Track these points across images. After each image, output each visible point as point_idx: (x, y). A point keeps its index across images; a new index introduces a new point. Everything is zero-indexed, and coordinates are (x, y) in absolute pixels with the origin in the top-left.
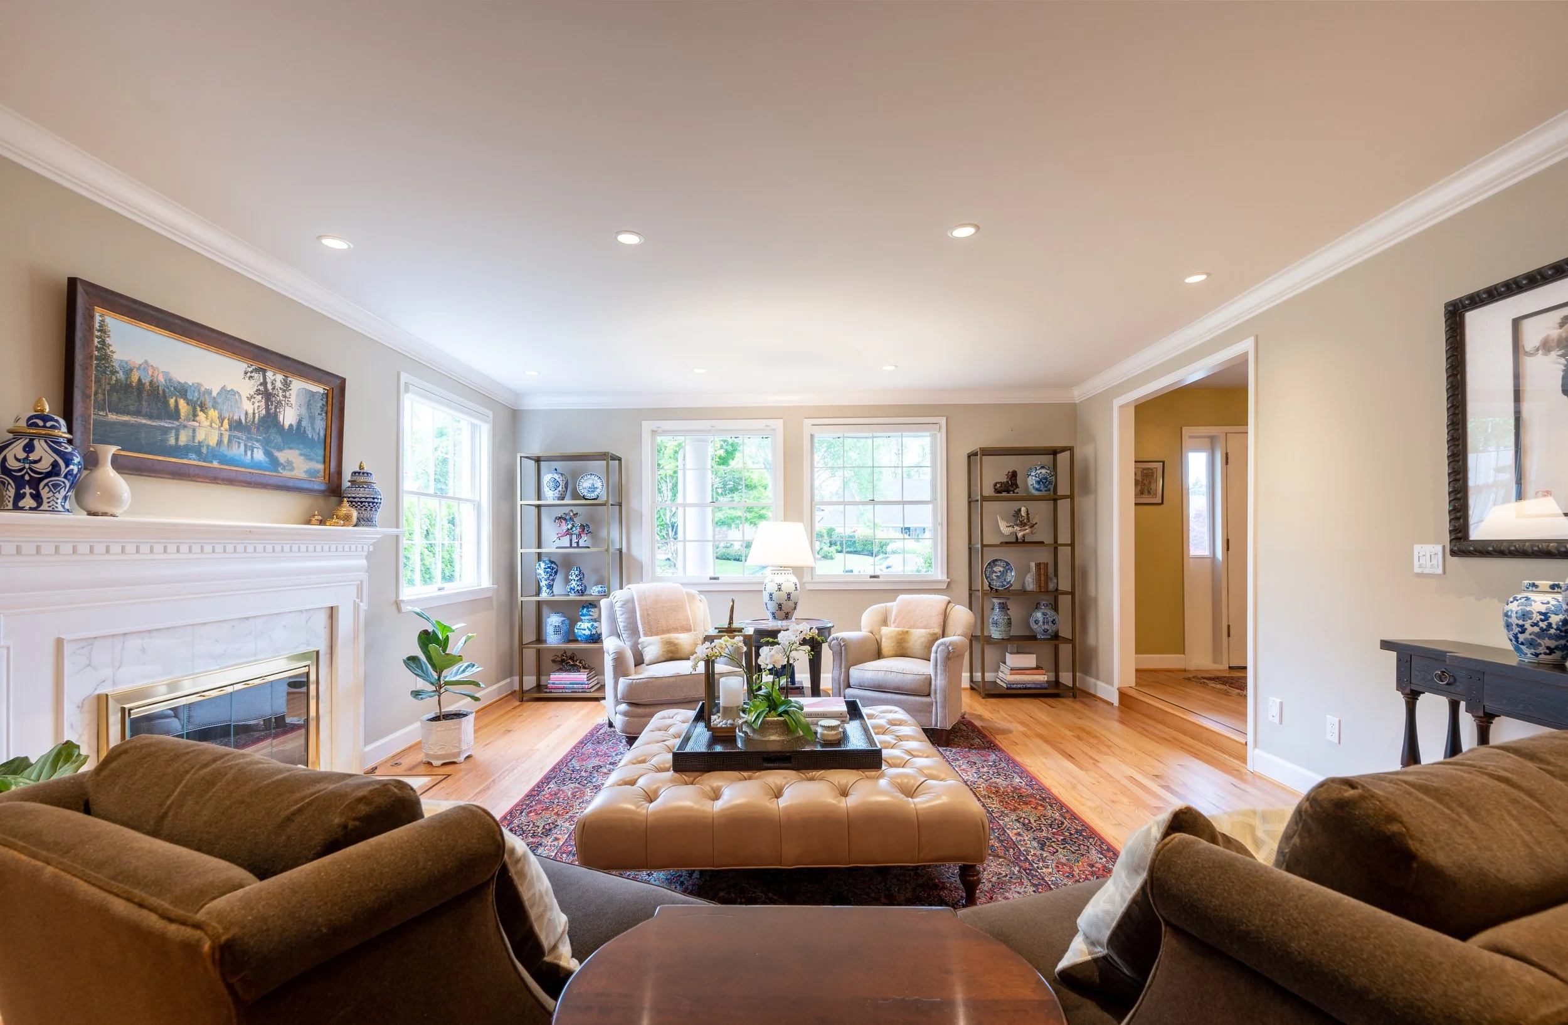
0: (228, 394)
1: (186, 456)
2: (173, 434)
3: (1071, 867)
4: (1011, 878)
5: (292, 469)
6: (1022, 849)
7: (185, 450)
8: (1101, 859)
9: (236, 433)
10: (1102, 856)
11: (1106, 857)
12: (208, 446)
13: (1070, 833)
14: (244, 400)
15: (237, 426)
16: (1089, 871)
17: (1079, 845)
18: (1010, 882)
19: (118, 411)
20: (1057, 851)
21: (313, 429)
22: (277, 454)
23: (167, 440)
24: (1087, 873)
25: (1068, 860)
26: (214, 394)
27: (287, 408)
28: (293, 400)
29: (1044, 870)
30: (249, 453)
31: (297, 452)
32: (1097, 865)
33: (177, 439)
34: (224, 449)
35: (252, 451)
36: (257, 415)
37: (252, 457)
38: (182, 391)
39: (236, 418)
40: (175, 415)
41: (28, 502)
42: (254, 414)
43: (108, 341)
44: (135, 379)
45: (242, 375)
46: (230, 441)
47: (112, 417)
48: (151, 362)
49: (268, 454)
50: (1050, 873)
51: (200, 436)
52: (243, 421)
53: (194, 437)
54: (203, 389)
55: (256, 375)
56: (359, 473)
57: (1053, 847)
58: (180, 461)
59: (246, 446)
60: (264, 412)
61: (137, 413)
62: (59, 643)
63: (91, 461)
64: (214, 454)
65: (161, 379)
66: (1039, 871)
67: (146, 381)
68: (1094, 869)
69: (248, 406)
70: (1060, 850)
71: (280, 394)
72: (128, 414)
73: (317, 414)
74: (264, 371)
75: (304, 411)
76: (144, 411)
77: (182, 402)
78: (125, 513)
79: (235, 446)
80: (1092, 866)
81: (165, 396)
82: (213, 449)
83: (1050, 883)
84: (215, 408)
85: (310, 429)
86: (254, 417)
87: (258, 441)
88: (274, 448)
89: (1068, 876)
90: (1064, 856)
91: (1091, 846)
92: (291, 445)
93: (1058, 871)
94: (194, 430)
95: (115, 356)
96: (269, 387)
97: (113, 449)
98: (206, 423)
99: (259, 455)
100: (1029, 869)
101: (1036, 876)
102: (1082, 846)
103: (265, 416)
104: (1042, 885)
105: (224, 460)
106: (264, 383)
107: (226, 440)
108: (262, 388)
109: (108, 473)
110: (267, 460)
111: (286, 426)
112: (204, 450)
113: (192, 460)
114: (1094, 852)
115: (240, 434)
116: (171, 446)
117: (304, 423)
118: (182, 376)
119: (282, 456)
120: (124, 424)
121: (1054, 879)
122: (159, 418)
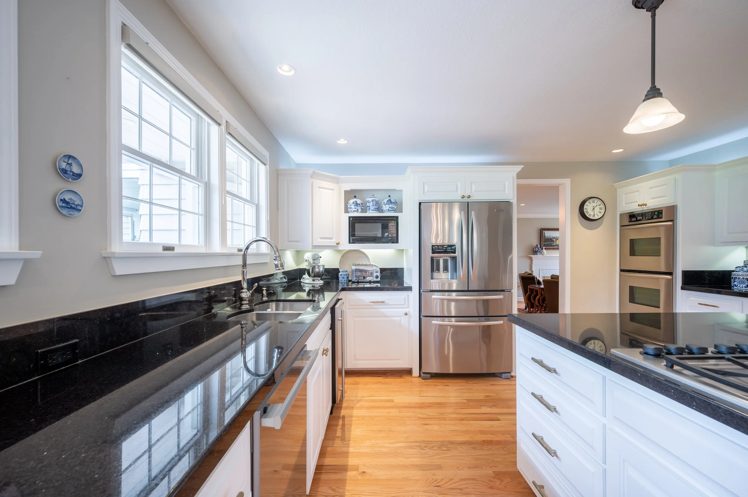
1: (555, 246)
19: (547, 242)
23: (552, 245)
38: (554, 238)
41: (536, 254)
43: (544, 234)
44: (548, 238)
48: (550, 235)
51: (557, 243)
62: (540, 269)
63: (542, 249)
67: (550, 238)
76: (549, 241)
77: (554, 239)
78: (546, 255)
81: (552, 239)
95: (545, 236)
97: (544, 247)
109: (544, 250)
120: (547, 244)
122: (551, 242)
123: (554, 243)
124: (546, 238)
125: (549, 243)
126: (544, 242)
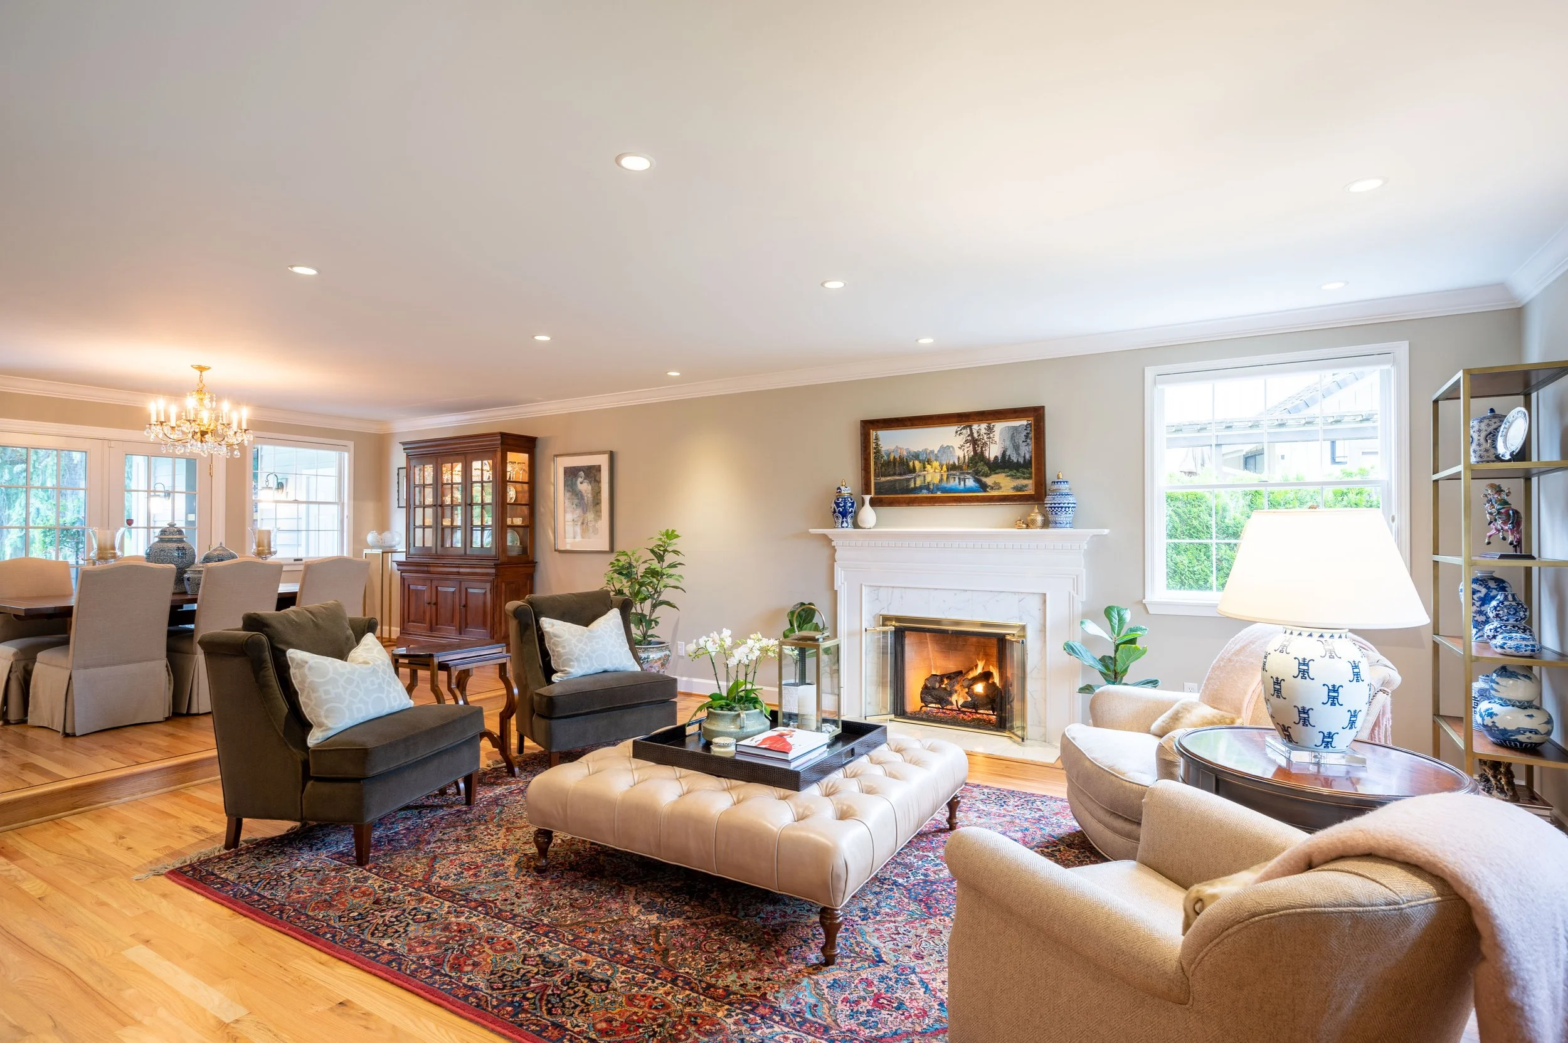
0: (945, 449)
2: (913, 481)
3: (495, 951)
4: (543, 911)
5: (1000, 488)
6: (561, 945)
7: (921, 488)
8: (469, 980)
9: (952, 472)
10: (470, 984)
11: (465, 985)
12: (933, 484)
13: (528, 999)
14: (957, 449)
15: (952, 468)
16: (475, 956)
17: (505, 986)
18: (540, 907)
19: (885, 476)
20: (523, 962)
21: (1018, 454)
22: (984, 479)
23: (909, 485)
24: (476, 953)
25: (505, 958)
26: (936, 452)
27: (992, 445)
28: (997, 438)
29: (520, 934)
30: (962, 483)
31: (1004, 474)
32: (469, 968)
33: (915, 484)
34: (944, 484)
35: (965, 481)
36: (967, 457)
37: (965, 485)
38: (916, 456)
39: (951, 462)
40: (914, 470)
42: (964, 456)
43: (879, 443)
44: (892, 458)
45: (954, 434)
46: (948, 478)
47: (883, 479)
48: (899, 446)
49: (977, 481)
50: (511, 933)
51: (928, 479)
52: (957, 463)
53: (925, 480)
54: (928, 451)
55: (964, 431)
56: (1057, 482)
57: (532, 965)
58: (916, 495)
59: (959, 479)
60: (972, 453)
61: (894, 474)
62: (861, 587)
64: (938, 488)
65: (905, 453)
66: (524, 931)
67: (897, 457)
68: (470, 962)
69: (960, 453)
70: (521, 966)
71: (985, 438)
72: (890, 476)
73: (1021, 442)
74: (970, 426)
75: (1008, 443)
76: (897, 472)
77: (917, 463)
79: (952, 480)
80: (475, 964)
81: (907, 462)
82: (937, 485)
83: (504, 924)
84: (936, 460)
85: (1015, 456)
86: (964, 459)
87: (968, 473)
88: (982, 475)
89: (493, 939)
90: (512, 961)
91: (489, 992)
92: (997, 471)
93: (505, 939)
94: (924, 477)
95: (883, 449)
96: (976, 435)
98: (931, 471)
99: (970, 483)
100: (535, 927)
101: (522, 924)
102: (500, 986)
103: (973, 456)
104: (510, 918)
105: (944, 490)
106: (972, 434)
107: (945, 478)
108: (969, 438)
109: (868, 508)
110: (977, 485)
111: (992, 458)
112: (931, 487)
113: (925, 494)
114: (482, 985)
115: (954, 472)
116: (912, 488)
117: (1008, 453)
118: (916, 448)
119: (989, 481)
121: (504, 930)
122: (905, 474)
123: (915, 478)
124: (886, 458)
125: (896, 481)
126: (876, 475)
